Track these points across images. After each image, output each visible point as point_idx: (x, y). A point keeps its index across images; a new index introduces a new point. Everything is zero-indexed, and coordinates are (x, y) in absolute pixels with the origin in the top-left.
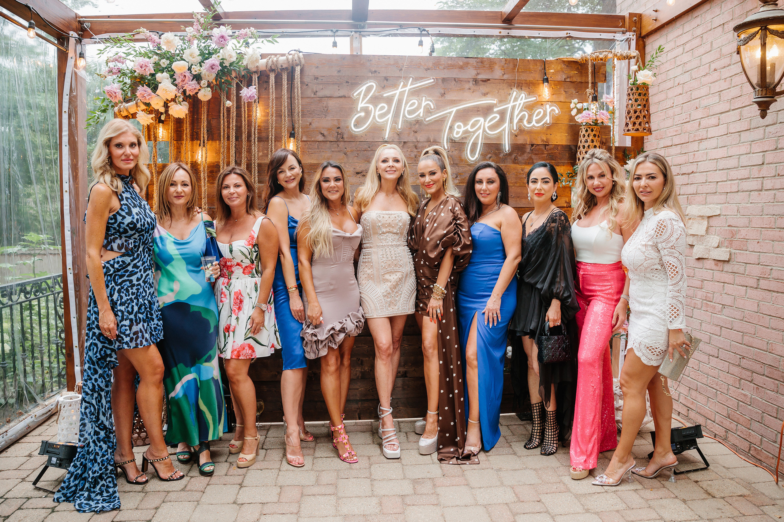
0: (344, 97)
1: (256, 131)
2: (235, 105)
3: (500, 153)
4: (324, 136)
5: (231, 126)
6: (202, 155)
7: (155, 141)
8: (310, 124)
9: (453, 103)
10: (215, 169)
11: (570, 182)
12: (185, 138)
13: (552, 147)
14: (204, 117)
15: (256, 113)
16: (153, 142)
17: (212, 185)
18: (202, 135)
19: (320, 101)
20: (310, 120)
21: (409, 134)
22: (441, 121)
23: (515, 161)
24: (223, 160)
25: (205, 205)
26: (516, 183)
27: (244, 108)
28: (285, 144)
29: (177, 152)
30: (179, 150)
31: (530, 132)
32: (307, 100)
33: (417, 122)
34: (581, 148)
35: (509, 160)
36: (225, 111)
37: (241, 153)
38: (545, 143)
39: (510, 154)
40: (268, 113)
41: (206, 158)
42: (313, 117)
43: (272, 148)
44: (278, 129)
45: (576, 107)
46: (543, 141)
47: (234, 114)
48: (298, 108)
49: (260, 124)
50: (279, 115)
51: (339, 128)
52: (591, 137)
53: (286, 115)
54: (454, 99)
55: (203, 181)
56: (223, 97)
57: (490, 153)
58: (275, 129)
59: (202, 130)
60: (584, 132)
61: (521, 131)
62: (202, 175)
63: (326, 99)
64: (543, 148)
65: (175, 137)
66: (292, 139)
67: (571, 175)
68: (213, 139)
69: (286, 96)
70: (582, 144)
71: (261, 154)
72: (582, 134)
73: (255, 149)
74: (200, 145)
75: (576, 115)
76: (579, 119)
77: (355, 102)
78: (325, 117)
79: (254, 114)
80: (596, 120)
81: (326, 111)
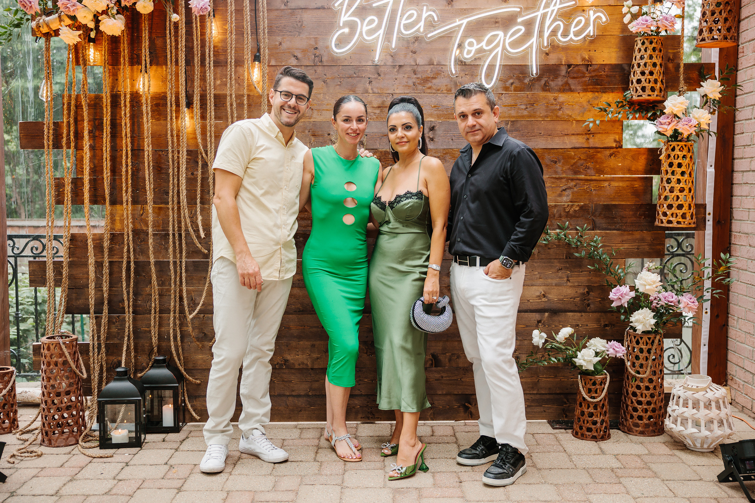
0: (323, 8)
1: (212, 53)
2: (184, 20)
3: (524, 77)
4: (297, 59)
5: (180, 46)
6: (144, 84)
7: (85, 65)
8: (280, 44)
9: (464, 12)
10: (162, 102)
11: (619, 113)
12: (122, 61)
13: (596, 67)
14: (145, 35)
15: (211, 29)
16: (82, 66)
17: (158, 122)
18: (143, 58)
19: (292, 14)
20: (279, 39)
21: (406, 55)
22: (448, 37)
23: (546, 88)
24: (171, 90)
25: (148, 146)
26: (547, 116)
27: (196, 24)
28: (248, 69)
29: (113, 79)
30: (116, 78)
31: (566, 49)
32: (276, 13)
33: (417, 39)
34: (636, 67)
35: (537, 86)
36: (172, 28)
37: (193, 81)
38: (586, 63)
39: (539, 78)
40: (226, 30)
41: (149, 87)
42: (284, 35)
43: (231, 75)
44: (239, 50)
45: (629, 12)
46: (584, 59)
47: (183, 31)
48: (264, 24)
49: (216, 44)
50: (240, 32)
51: (316, 48)
52: (649, 52)
53: (249, 32)
54: (465, 7)
55: (145, 115)
56: (169, 9)
57: (511, 78)
58: (236, 50)
59: (143, 51)
60: (640, 45)
61: (554, 47)
62: (144, 108)
63: (300, 11)
64: (583, 69)
65: (110, 61)
66: (257, 63)
67: (621, 104)
68: (158, 64)
69: (248, 8)
70: (637, 62)
71: (218, 82)
72: (637, 48)
73: (210, 75)
74: (141, 71)
75: (630, 23)
76: (633, 28)
77: (335, 14)
78: (299, 35)
79: (208, 31)
80: (658, 28)
81: (299, 28)
